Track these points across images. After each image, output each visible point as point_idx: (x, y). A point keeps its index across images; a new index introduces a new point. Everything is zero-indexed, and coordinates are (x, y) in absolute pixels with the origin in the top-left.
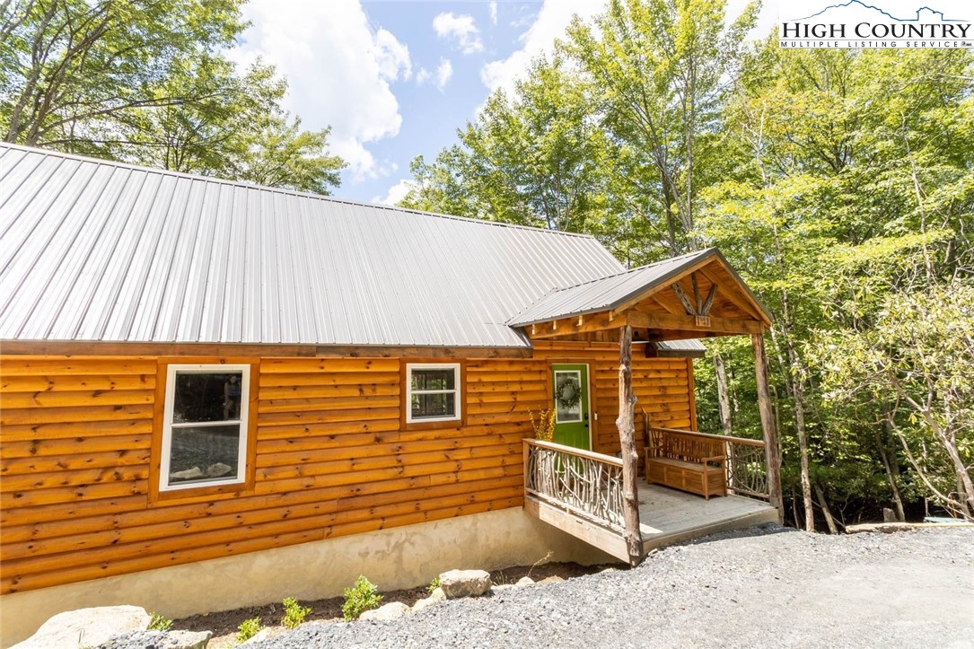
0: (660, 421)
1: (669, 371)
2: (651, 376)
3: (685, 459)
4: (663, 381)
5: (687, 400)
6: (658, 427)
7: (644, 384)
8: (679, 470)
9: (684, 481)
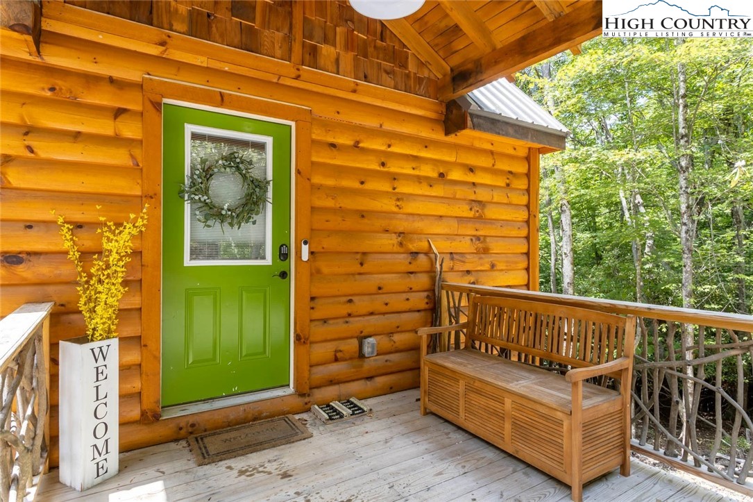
0: (468, 272)
1: (493, 171)
2: (455, 175)
3: (514, 358)
4: (478, 190)
5: (524, 232)
6: (464, 282)
7: (438, 191)
8: (498, 395)
9: (508, 426)
